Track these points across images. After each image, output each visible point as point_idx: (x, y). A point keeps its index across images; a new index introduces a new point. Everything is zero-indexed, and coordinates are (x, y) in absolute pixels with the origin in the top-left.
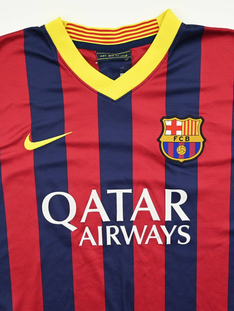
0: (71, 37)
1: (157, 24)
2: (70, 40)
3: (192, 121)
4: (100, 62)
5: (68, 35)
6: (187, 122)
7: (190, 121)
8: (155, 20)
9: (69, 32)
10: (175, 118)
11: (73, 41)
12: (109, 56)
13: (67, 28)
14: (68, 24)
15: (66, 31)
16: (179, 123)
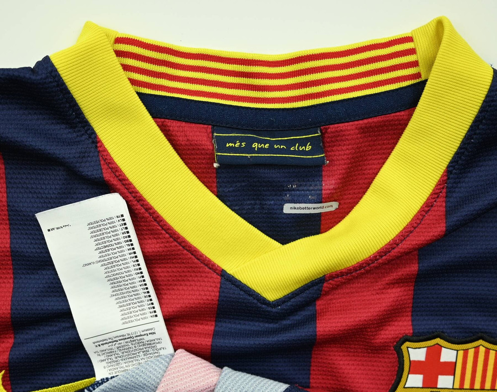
0: (133, 82)
1: (412, 51)
2: (131, 92)
3: (488, 351)
4: (226, 165)
5: (124, 76)
6: (471, 353)
7: (482, 350)
8: (409, 39)
9: (126, 68)
10: (438, 341)
11: (140, 95)
12: (255, 145)
13: (119, 54)
14: (119, 40)
15: (116, 62)
16: (448, 355)
